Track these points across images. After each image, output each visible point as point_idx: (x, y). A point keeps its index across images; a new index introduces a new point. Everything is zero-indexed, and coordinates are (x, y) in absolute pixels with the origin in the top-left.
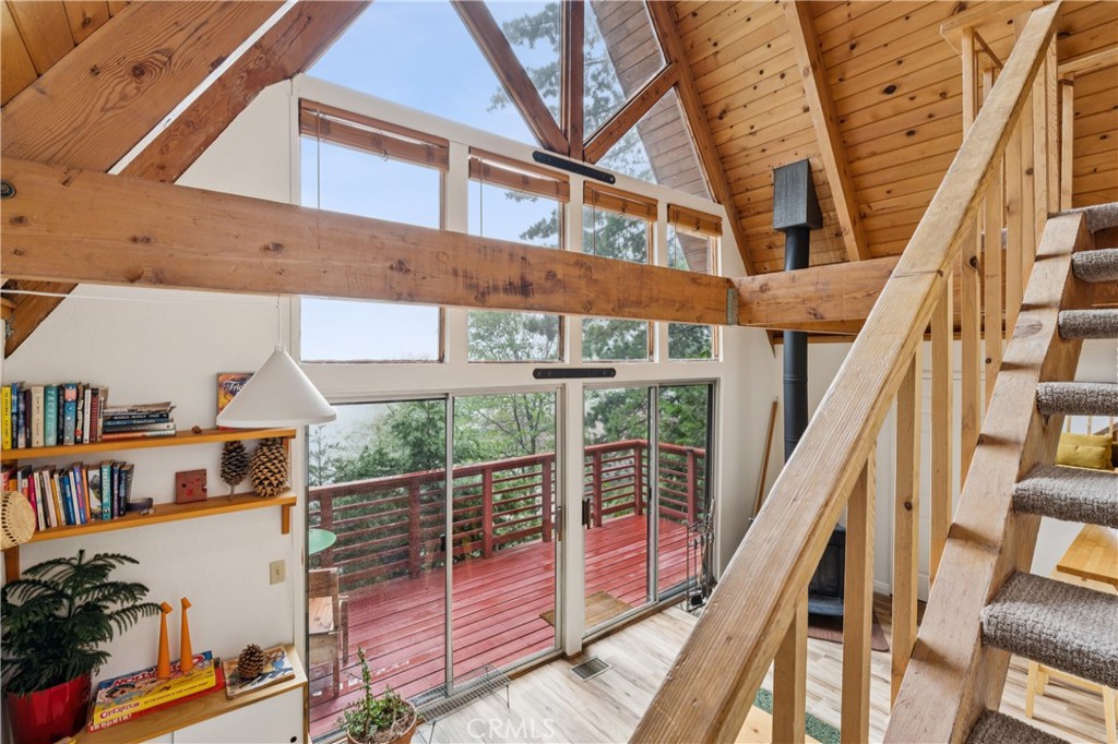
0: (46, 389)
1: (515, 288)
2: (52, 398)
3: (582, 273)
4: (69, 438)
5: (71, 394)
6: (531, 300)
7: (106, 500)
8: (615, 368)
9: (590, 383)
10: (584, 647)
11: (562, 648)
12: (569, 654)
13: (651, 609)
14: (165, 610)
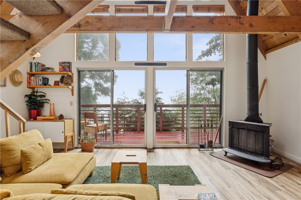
0: (34, 63)
1: (76, 26)
2: (35, 65)
3: (97, 20)
4: (36, 71)
5: (37, 64)
6: (81, 29)
7: (41, 82)
8: (166, 63)
9: (157, 68)
10: (154, 148)
11: (146, 146)
12: (148, 148)
13: (186, 146)
14: (51, 104)
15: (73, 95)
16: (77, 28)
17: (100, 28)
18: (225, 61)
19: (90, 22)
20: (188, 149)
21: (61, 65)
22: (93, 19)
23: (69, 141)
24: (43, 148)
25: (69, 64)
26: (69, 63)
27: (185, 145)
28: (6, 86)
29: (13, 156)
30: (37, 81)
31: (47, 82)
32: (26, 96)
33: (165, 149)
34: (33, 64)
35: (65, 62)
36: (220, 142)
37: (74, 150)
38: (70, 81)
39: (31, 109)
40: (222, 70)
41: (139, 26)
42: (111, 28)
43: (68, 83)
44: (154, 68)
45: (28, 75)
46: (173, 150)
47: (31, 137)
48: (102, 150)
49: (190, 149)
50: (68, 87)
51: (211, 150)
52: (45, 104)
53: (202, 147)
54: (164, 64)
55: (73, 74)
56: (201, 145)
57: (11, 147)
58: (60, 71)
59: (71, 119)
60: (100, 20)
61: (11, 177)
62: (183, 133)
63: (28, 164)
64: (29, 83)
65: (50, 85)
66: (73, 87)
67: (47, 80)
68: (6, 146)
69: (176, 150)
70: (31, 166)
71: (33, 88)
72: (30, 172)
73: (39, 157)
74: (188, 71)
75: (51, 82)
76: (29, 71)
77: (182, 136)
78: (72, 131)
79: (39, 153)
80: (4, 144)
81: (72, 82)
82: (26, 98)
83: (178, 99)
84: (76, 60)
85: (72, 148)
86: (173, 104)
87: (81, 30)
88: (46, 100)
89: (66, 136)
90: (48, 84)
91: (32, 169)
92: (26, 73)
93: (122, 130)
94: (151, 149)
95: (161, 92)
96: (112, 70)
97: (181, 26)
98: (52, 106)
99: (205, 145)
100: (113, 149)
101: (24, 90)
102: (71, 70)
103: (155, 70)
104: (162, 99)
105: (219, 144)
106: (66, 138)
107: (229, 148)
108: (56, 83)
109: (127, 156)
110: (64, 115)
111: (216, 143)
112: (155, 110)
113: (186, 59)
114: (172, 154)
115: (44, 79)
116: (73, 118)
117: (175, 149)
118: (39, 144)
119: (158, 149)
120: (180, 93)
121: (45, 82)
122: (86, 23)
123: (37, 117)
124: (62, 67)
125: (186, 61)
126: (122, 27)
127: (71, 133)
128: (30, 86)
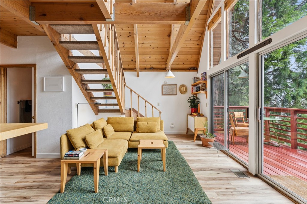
10: (257, 176)
15: (207, 98)
26: (205, 72)
28: (177, 95)
55: (207, 81)
64: (192, 91)
66: (207, 92)
71: (196, 94)
76: (192, 83)
81: (206, 87)
84: (208, 69)
89: (196, 129)
101: (189, 95)
102: (206, 79)
116: (207, 117)
123: (193, 114)
127: (203, 128)
128: (193, 93)
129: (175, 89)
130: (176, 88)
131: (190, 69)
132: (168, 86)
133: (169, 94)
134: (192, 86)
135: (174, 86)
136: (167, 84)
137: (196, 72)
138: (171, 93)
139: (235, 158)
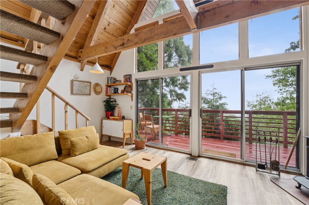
1: (121, 45)
3: (135, 36)
4: (111, 83)
5: (111, 78)
6: (124, 46)
7: (113, 91)
8: (213, 65)
9: (203, 71)
10: (199, 156)
11: (191, 152)
12: (192, 155)
13: (239, 162)
14: (118, 108)
15: (132, 101)
16: (122, 47)
17: (137, 42)
18: (303, 50)
19: (130, 39)
20: (242, 166)
21: (125, 78)
22: (132, 36)
23: (126, 138)
24: (88, 140)
25: (129, 77)
26: (129, 75)
27: (238, 159)
28: (90, 95)
29: (68, 143)
30: (111, 90)
31: (117, 91)
32: (104, 101)
33: (212, 160)
34: (109, 78)
35: (127, 75)
36: (298, 166)
37: (132, 145)
38: (129, 90)
39: (106, 111)
40: (298, 64)
41: (168, 32)
42: (145, 41)
43: (128, 91)
44: (199, 71)
45: (106, 87)
46: (221, 162)
47: (85, 131)
48: (151, 149)
49: (244, 166)
50: (128, 95)
51: (277, 174)
52: (116, 108)
53: (261, 167)
54: (211, 66)
55: (132, 84)
56: (259, 165)
57: (68, 136)
58: (124, 82)
59: (131, 120)
60: (137, 36)
61: (64, 157)
62: (251, 145)
63: (74, 150)
64: (107, 92)
65: (119, 93)
66: (132, 94)
67: (117, 89)
68: (65, 136)
69: (225, 164)
70: (76, 152)
71: (110, 96)
72: (75, 156)
73: (83, 146)
74: (242, 70)
75: (120, 91)
76: (107, 84)
77: (250, 149)
78: (131, 130)
79: (83, 143)
80: (64, 134)
81: (132, 90)
82: (104, 102)
83: (260, 104)
84: (134, 72)
85: (131, 143)
86: (251, 110)
87: (124, 48)
88: (116, 104)
89: (125, 133)
90: (118, 92)
91: (77, 154)
92: (105, 86)
93: (184, 134)
94: (195, 157)
95: (225, 97)
96: (161, 77)
97: (212, 20)
98: (119, 109)
99: (266, 165)
100: (160, 150)
101: (103, 97)
102: (131, 81)
103: (201, 74)
104: (227, 105)
105: (296, 169)
106: (124, 134)
107: (306, 178)
108: (123, 92)
109: (144, 159)
110: (125, 116)
111: (288, 165)
112: (201, 116)
113: (239, 57)
114: (215, 168)
115: (115, 89)
116: (132, 119)
117: (223, 162)
118: (86, 137)
119: (203, 158)
120: (262, 97)
121: (116, 91)
122: (127, 41)
123: (110, 117)
124: (125, 79)
125: (239, 59)
126: (153, 37)
127: (130, 131)
128: (107, 95)
129: (88, 88)
130: (89, 86)
131: (105, 66)
132: (81, 83)
133: (81, 93)
134: (106, 86)
135: (88, 83)
136: (78, 80)
137: (110, 72)
138: (83, 93)
139: (175, 150)
